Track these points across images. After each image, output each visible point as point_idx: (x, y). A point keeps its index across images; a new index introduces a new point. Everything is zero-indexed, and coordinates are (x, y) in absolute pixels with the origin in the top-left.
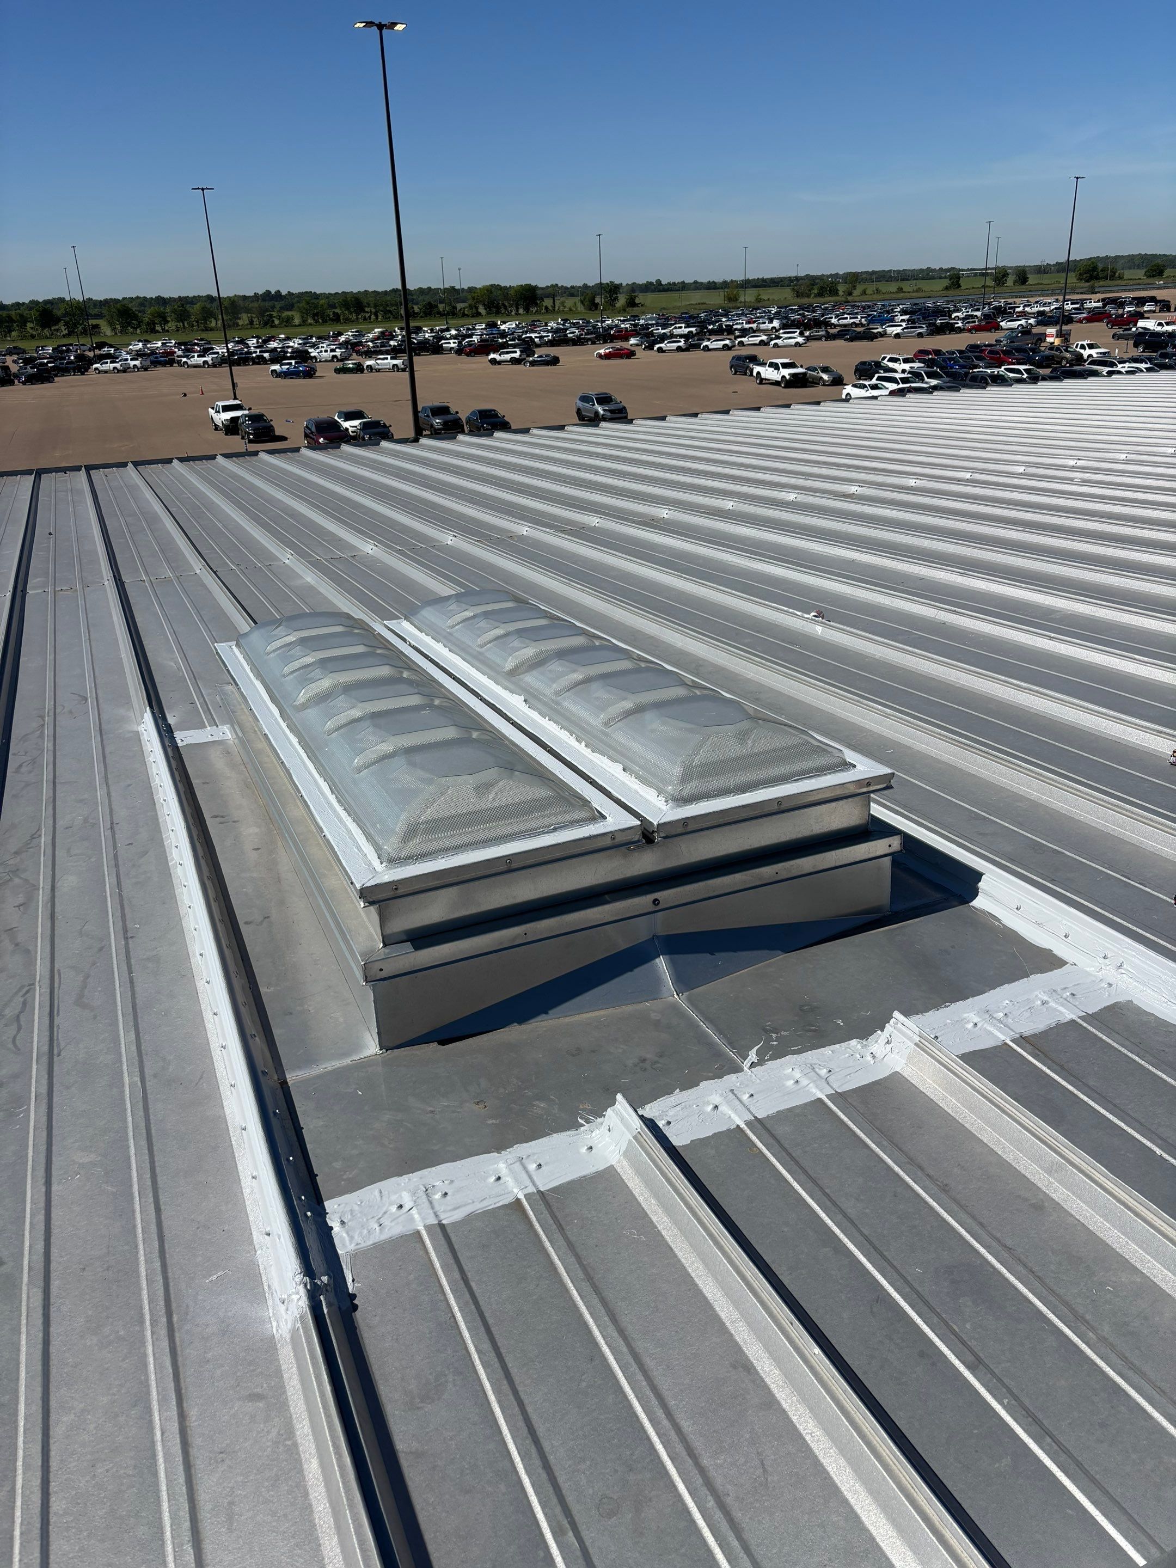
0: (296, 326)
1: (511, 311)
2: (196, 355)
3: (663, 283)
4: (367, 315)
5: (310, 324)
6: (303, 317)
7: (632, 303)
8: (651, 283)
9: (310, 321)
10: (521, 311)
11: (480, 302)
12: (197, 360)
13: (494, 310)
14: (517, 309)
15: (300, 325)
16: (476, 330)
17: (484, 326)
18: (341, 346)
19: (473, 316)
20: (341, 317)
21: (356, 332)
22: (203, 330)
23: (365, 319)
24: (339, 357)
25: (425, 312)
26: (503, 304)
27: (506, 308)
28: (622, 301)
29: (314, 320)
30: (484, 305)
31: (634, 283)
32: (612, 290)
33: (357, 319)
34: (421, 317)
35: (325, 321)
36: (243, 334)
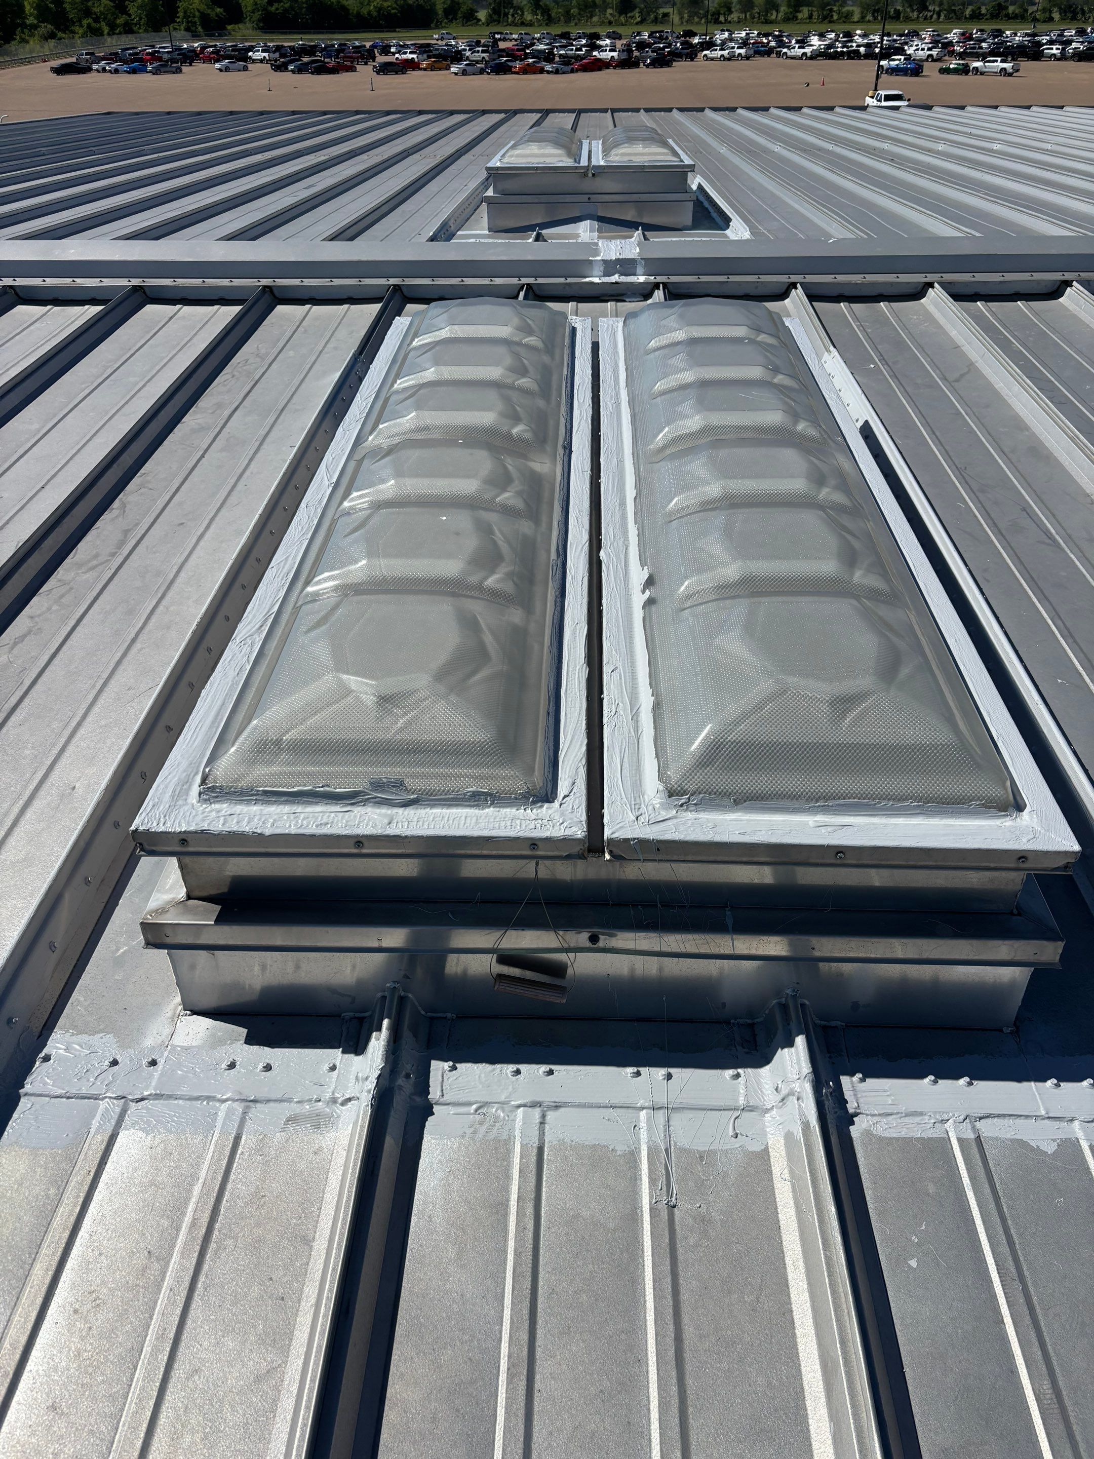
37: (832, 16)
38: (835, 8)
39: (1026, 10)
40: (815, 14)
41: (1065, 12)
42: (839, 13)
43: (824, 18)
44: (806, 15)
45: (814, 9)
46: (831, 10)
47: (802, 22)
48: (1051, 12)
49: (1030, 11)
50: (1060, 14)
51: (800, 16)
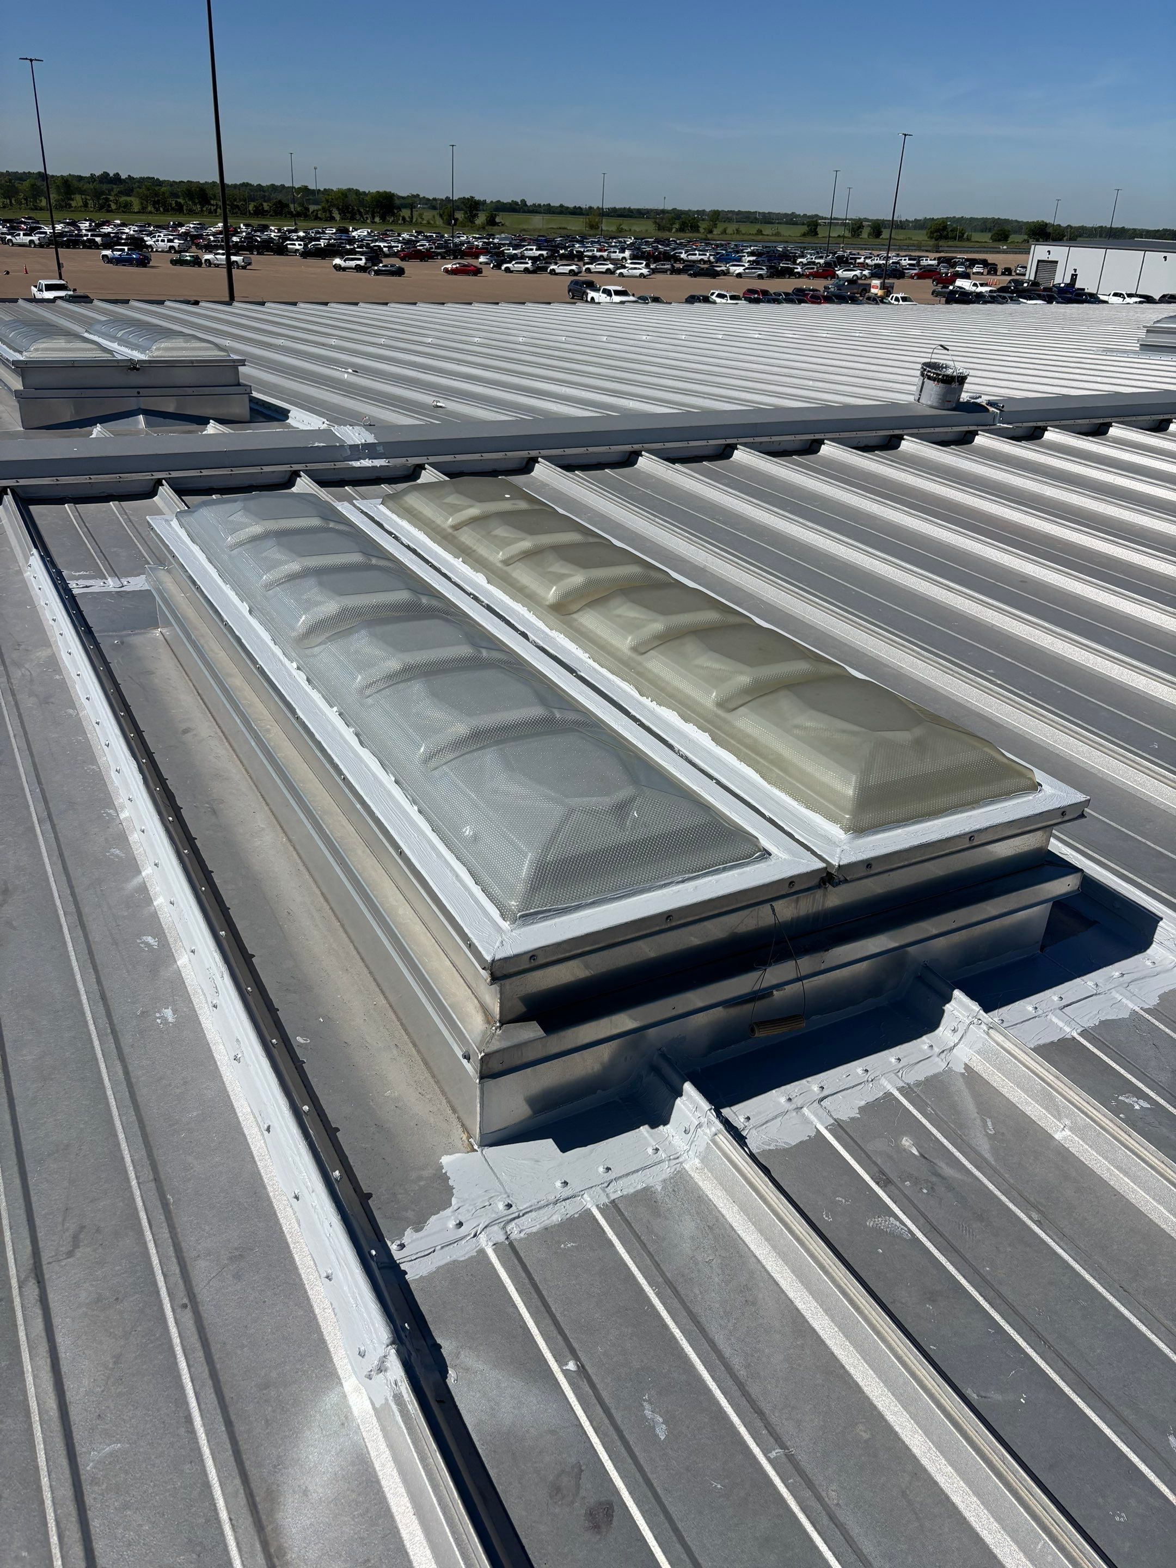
0: (134, 213)
1: (367, 218)
2: (22, 233)
3: (528, 204)
4: (213, 208)
5: (151, 212)
6: (142, 204)
7: (492, 222)
8: (516, 203)
9: (150, 208)
10: (377, 219)
11: (334, 206)
12: (22, 238)
13: (349, 215)
14: (373, 217)
15: (139, 212)
16: (326, 234)
17: (334, 231)
18: (180, 236)
19: (326, 220)
20: (185, 208)
21: (198, 224)
22: (32, 209)
23: (210, 212)
24: (177, 248)
25: (275, 211)
26: (359, 210)
27: (361, 214)
28: (481, 219)
29: (155, 208)
30: (338, 209)
31: (498, 201)
32: (472, 206)
33: (202, 211)
34: (271, 216)
35: (166, 210)
36: (75, 216)
37: (109, 206)
38: (111, 198)
39: (307, 209)
40: (90, 202)
41: (343, 212)
42: (116, 202)
43: (101, 208)
44: (81, 204)
45: (88, 197)
46: (107, 200)
47: (76, 210)
48: (331, 212)
49: (311, 210)
50: (340, 214)
51: (74, 204)
